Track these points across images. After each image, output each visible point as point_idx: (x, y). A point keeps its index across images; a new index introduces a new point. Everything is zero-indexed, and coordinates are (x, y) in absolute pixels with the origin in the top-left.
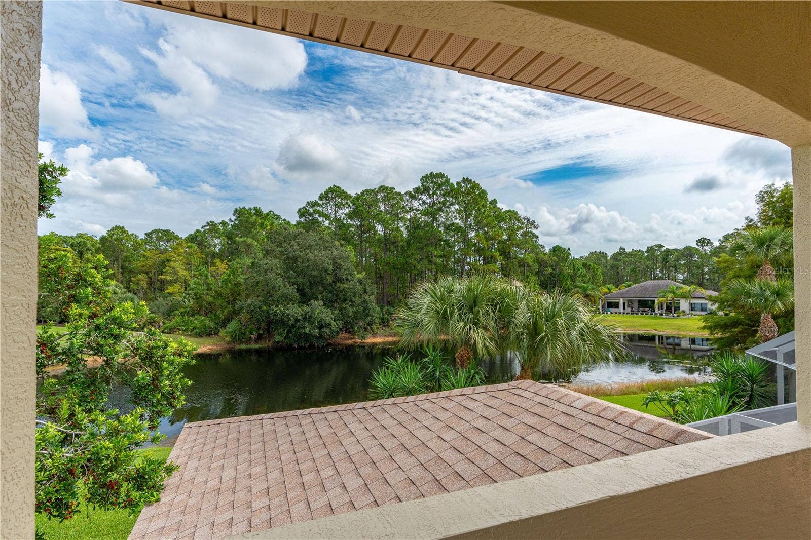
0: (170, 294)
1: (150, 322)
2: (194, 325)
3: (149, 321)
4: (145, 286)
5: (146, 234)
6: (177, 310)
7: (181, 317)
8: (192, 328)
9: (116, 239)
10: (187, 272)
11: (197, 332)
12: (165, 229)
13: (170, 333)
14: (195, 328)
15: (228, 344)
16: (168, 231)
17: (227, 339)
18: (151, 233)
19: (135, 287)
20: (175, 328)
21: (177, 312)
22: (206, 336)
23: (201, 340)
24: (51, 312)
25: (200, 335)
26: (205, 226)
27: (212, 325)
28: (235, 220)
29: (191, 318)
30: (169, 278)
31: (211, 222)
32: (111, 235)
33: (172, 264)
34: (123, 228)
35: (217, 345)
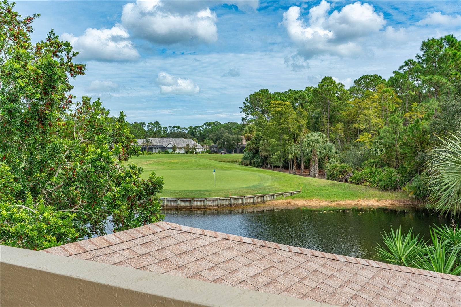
0: (362, 143)
1: (341, 172)
2: (381, 177)
3: (340, 170)
4: (343, 135)
5: (355, 82)
6: (367, 160)
7: (370, 167)
8: (378, 180)
9: (325, 91)
10: (380, 120)
11: (382, 185)
12: (372, 74)
13: (358, 184)
14: (380, 180)
15: (412, 201)
16: (375, 76)
17: (410, 195)
18: (359, 80)
19: (334, 137)
20: (363, 179)
21: (367, 162)
22: (391, 189)
23: (385, 194)
24: (276, 158)
25: (384, 189)
26: (403, 66)
27: (399, 177)
28: (423, 55)
29: (380, 170)
30: (362, 126)
31: (409, 61)
32: (321, 86)
33: (366, 112)
34: (331, 78)
35: (399, 201)
